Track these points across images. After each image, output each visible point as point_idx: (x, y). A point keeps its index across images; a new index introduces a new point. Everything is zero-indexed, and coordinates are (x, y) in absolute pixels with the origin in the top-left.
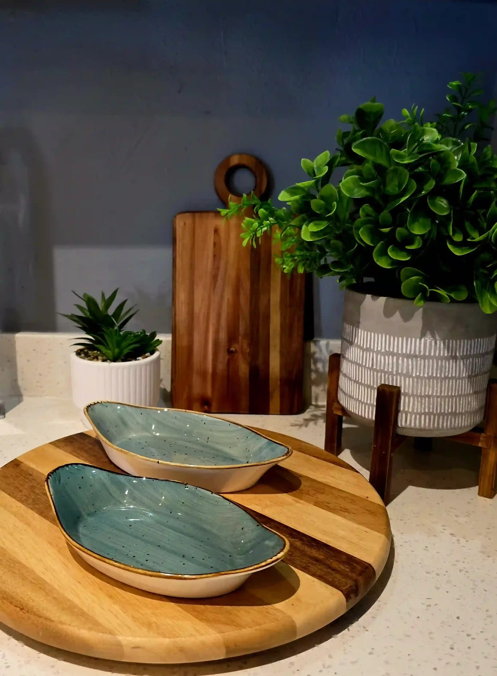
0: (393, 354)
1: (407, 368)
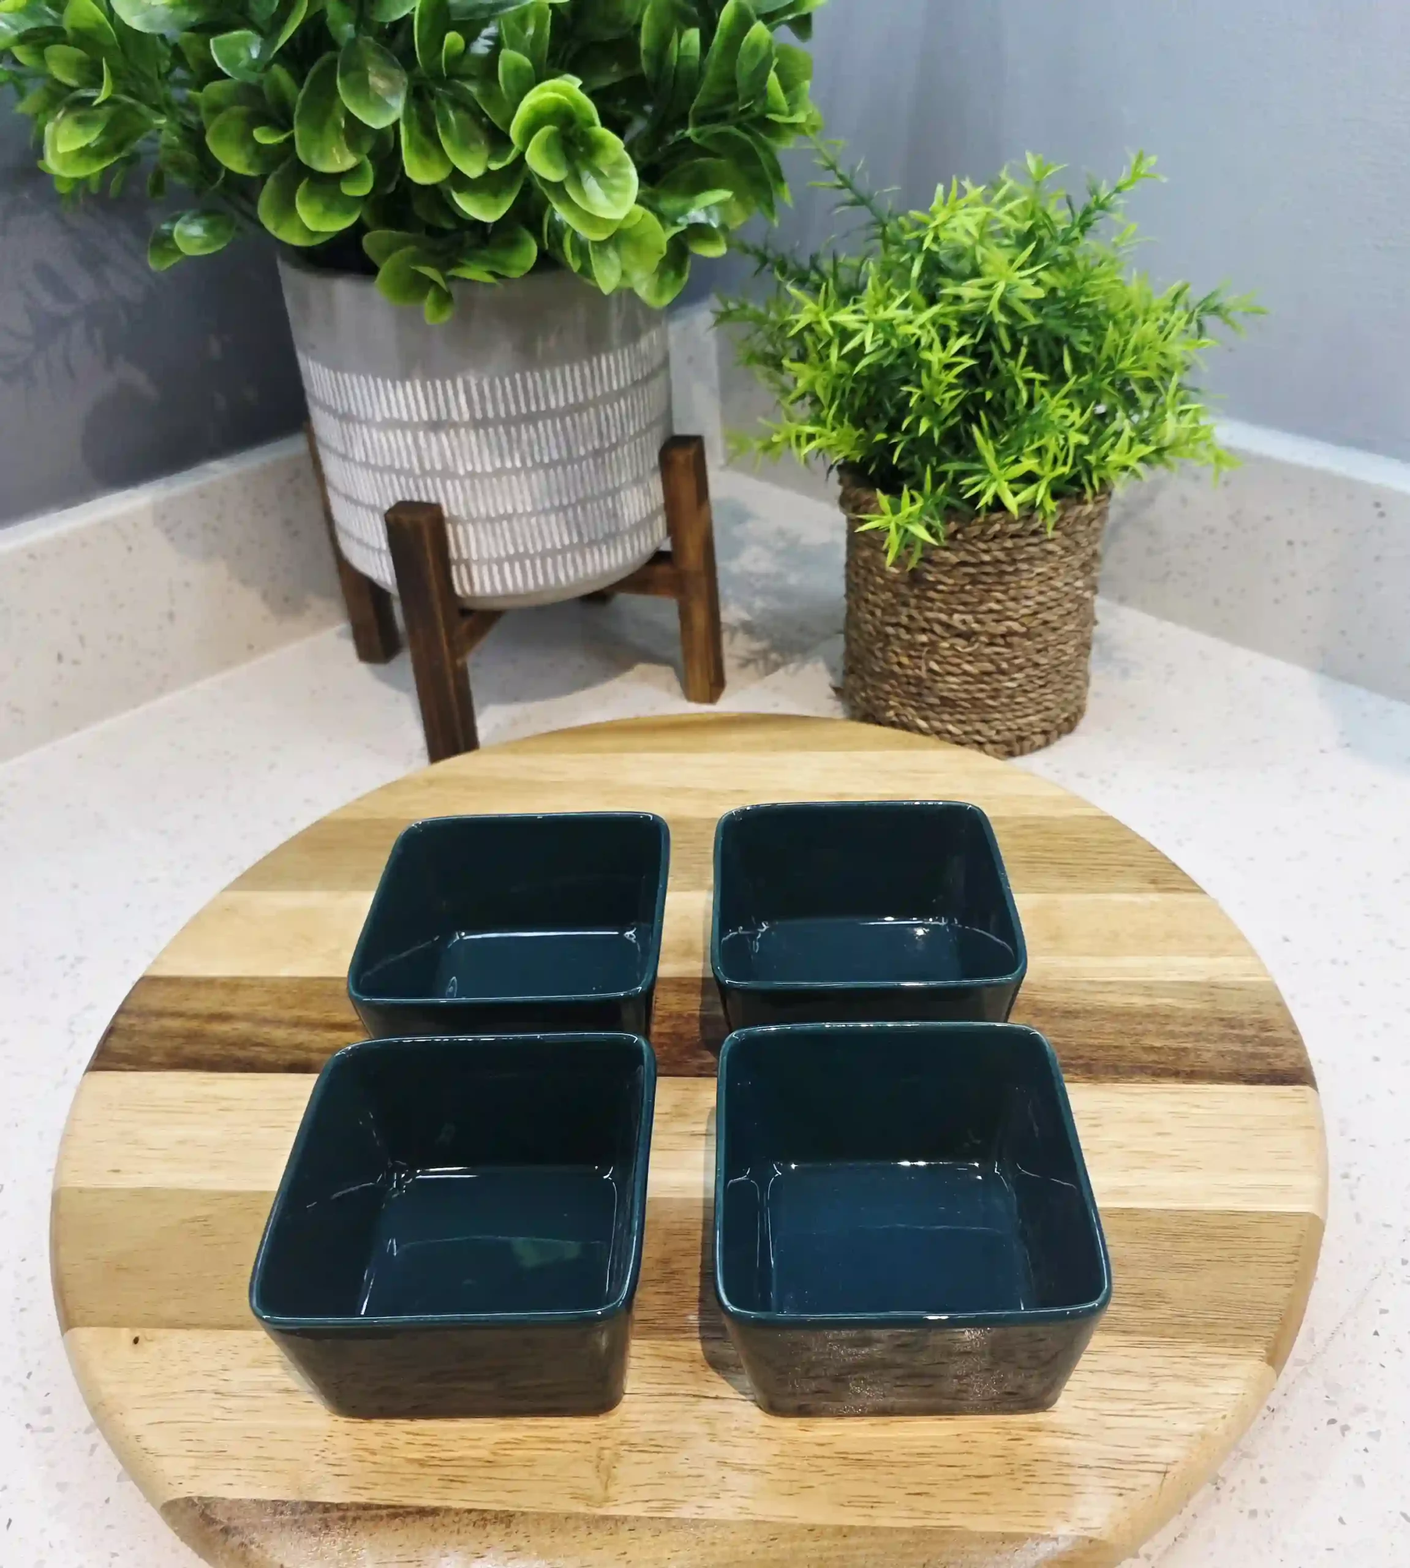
0: (402, 425)
1: (442, 455)
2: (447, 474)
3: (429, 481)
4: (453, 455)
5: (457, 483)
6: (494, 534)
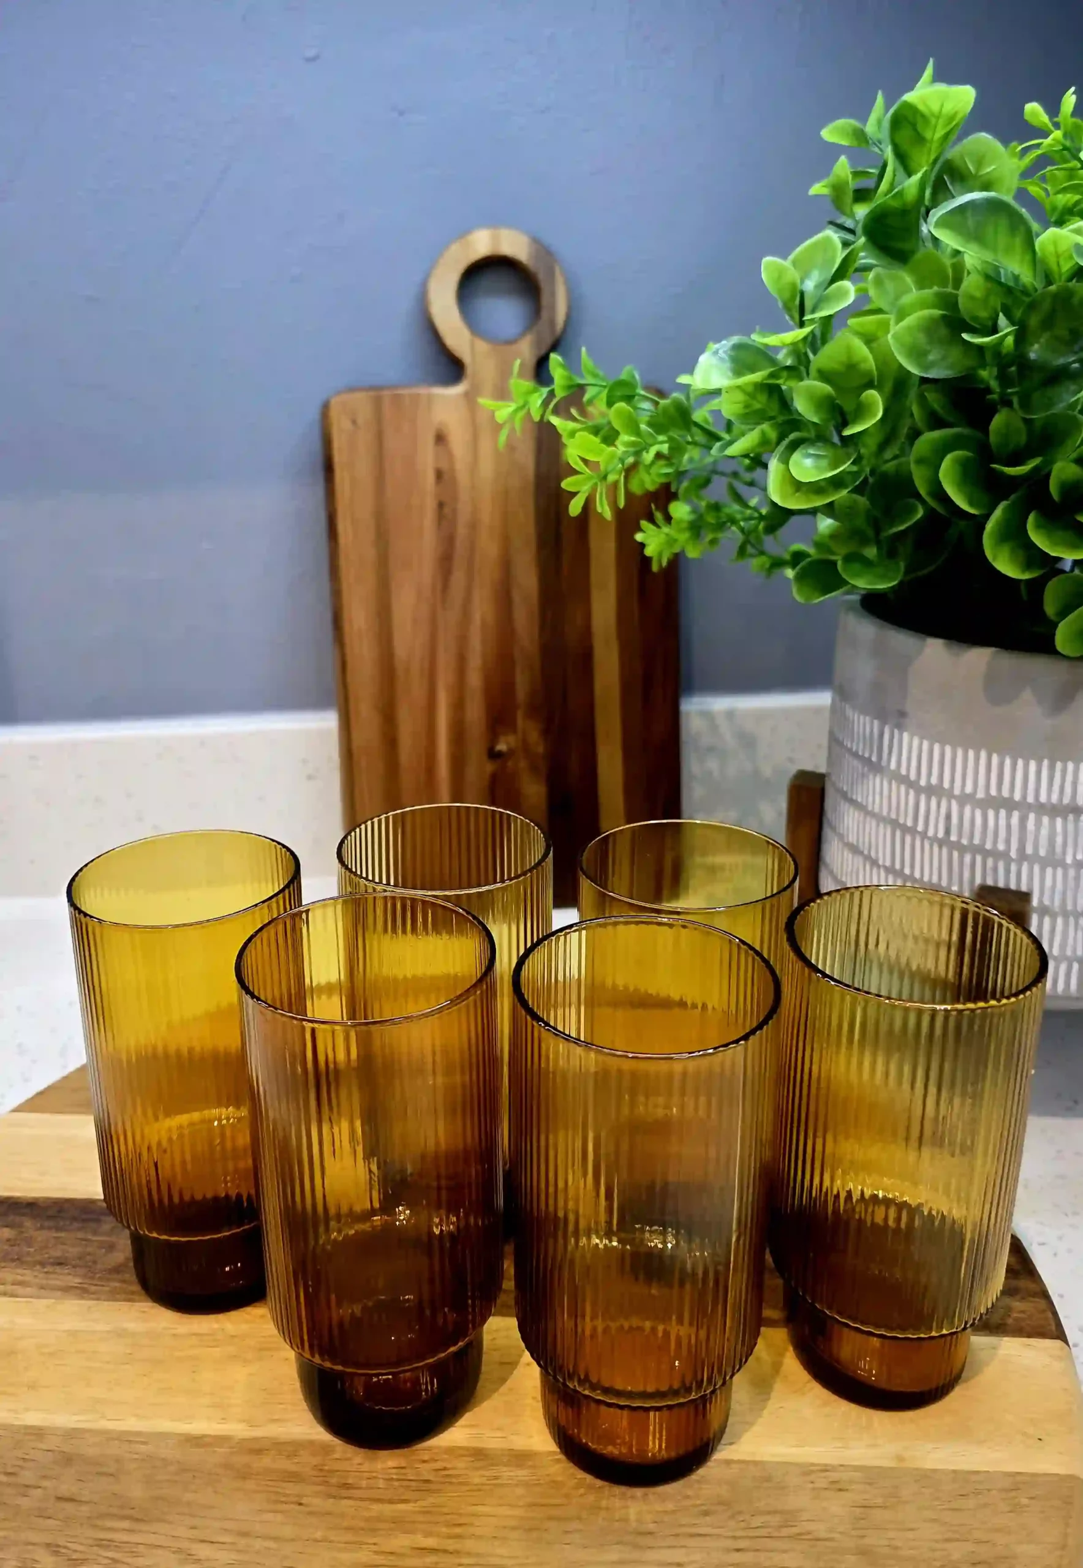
0: (1009, 805)
1: (1051, 841)
2: (1053, 861)
3: (1025, 866)
4: (1065, 842)
5: (1059, 871)
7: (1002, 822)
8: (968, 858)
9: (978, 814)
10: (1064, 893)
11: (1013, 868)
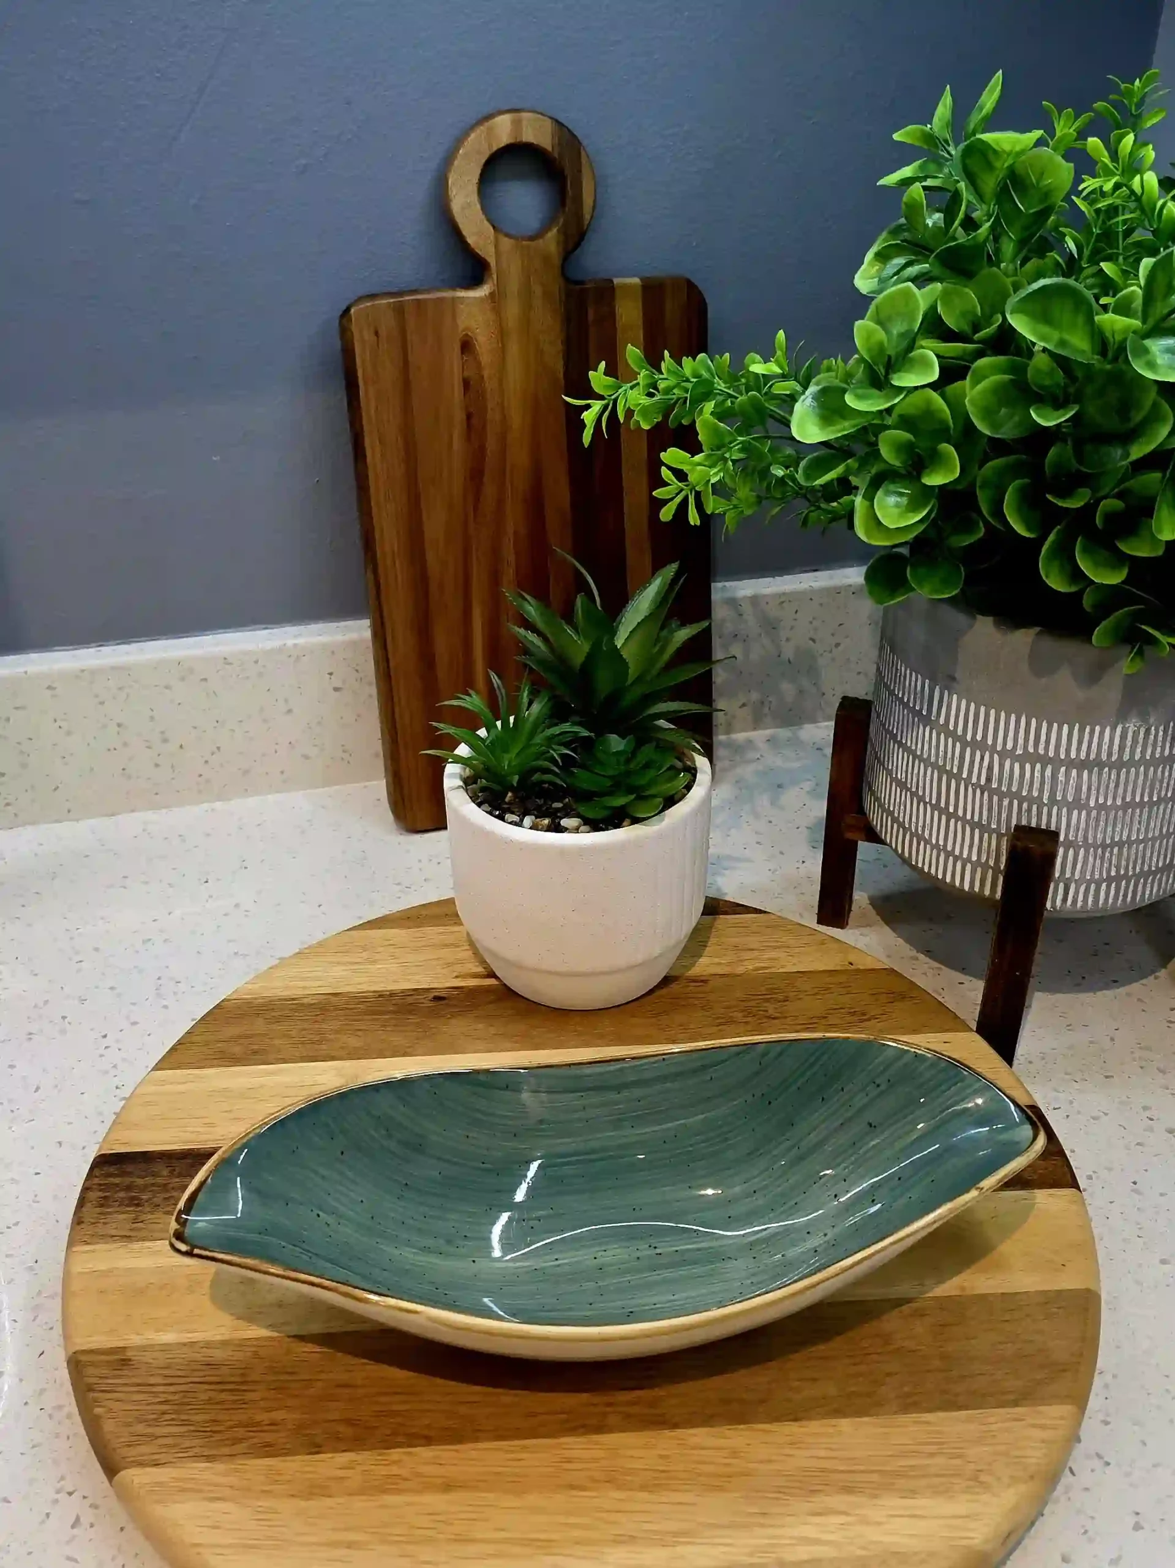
0: (1045, 760)
1: (1078, 789)
2: (1078, 804)
3: (1055, 809)
4: (1089, 789)
5: (1084, 813)
6: (1102, 858)
7: (1037, 774)
8: (1006, 802)
9: (1017, 766)
10: (1086, 831)
11: (1045, 810)
